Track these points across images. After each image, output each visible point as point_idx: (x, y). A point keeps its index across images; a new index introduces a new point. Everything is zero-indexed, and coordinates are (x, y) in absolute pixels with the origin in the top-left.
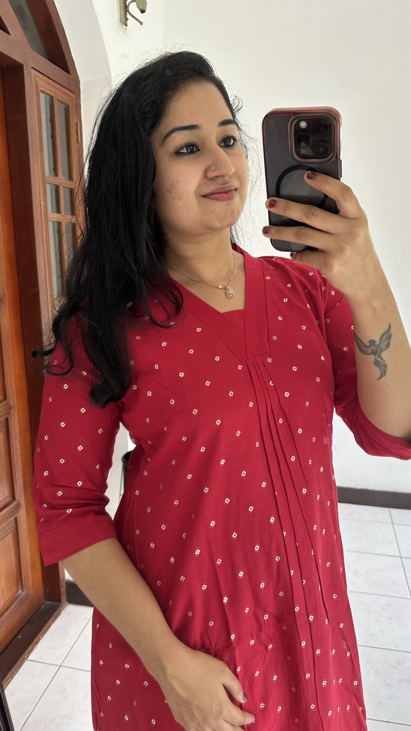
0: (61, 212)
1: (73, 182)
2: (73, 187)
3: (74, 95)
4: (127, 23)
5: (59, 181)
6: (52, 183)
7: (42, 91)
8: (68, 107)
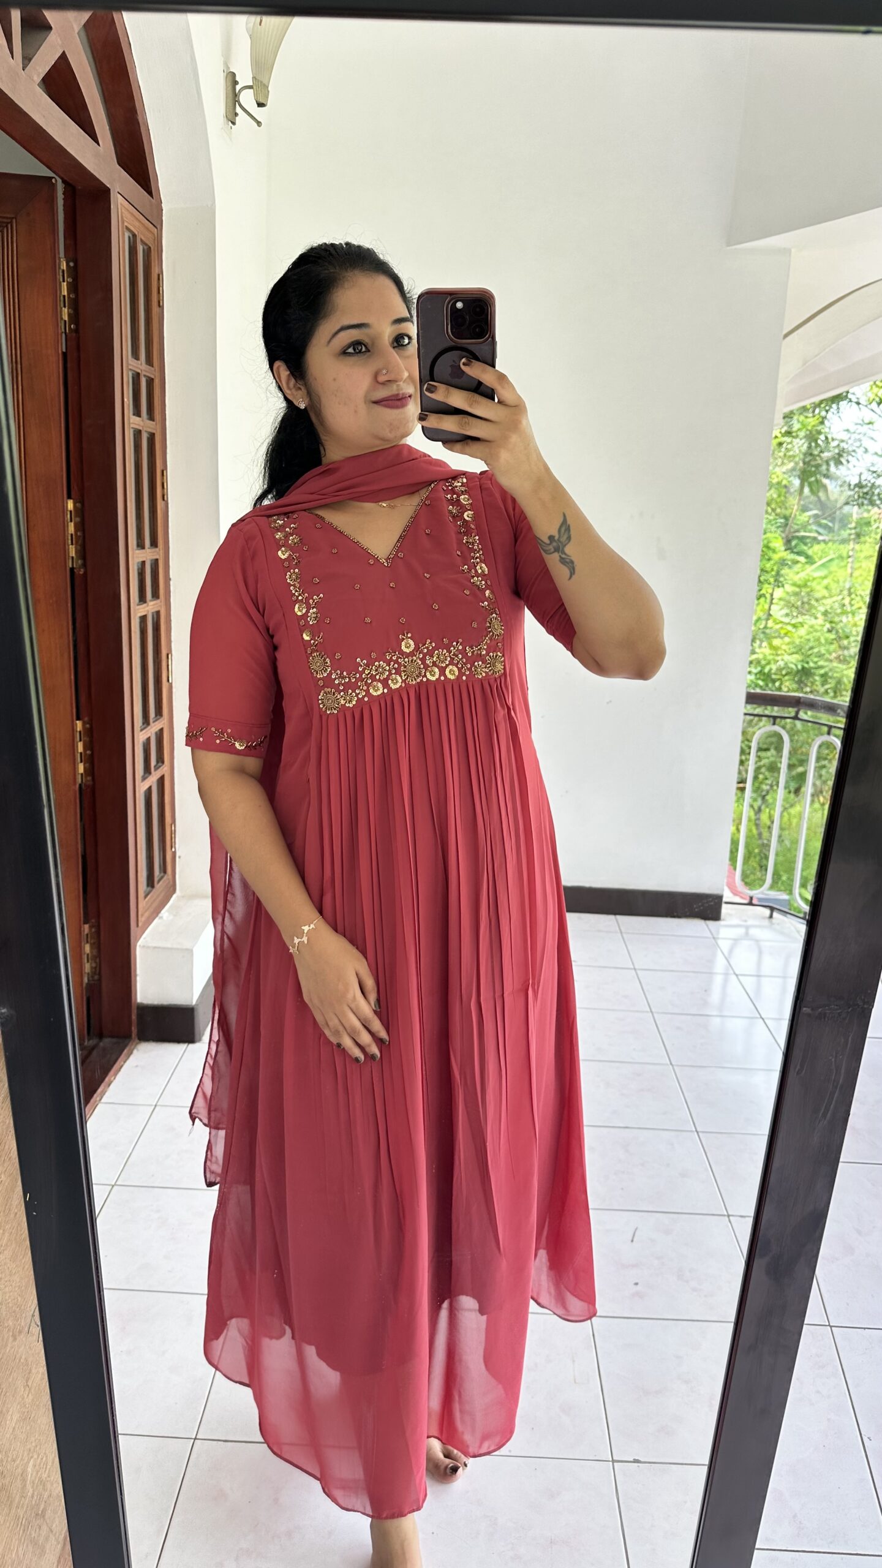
0: (142, 415)
1: (153, 369)
2: (152, 377)
3: (156, 230)
4: (235, 120)
5: (140, 366)
6: (134, 369)
7: (127, 228)
8: (150, 248)
